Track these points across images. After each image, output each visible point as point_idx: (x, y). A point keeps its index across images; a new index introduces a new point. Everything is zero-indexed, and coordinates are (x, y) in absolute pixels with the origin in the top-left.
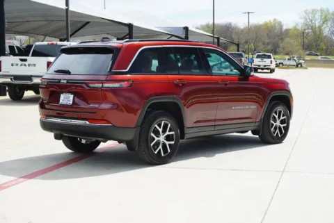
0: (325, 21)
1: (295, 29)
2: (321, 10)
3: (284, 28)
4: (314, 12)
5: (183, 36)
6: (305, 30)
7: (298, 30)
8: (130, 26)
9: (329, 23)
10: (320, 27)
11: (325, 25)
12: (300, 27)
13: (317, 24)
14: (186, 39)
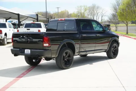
0: (86, 10)
1: (74, 13)
2: (84, 6)
3: (69, 13)
4: (81, 7)
5: (36, 18)
6: (78, 14)
7: (75, 14)
8: (18, 15)
9: (87, 11)
10: (83, 13)
11: (85, 12)
12: (75, 13)
13: (83, 12)
14: (37, 19)
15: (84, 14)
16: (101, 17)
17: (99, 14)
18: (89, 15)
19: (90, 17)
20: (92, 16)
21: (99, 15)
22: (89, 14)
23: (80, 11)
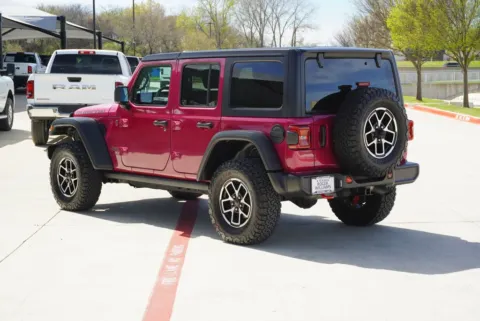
0: (232, 4)
9: (237, 9)
10: (223, 14)
13: (220, 9)
14: (62, 36)
15: (225, 19)
16: (292, 31)
17: (283, 20)
18: (246, 23)
19: (248, 30)
20: (254, 28)
21: (282, 25)
22: (244, 17)
23: (208, 7)
